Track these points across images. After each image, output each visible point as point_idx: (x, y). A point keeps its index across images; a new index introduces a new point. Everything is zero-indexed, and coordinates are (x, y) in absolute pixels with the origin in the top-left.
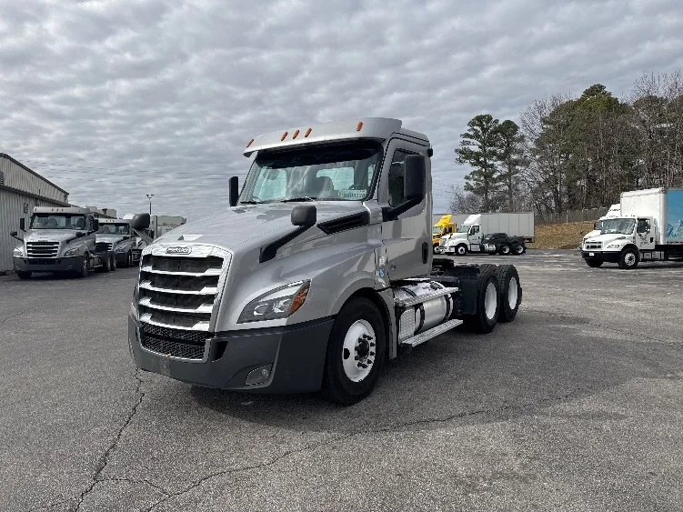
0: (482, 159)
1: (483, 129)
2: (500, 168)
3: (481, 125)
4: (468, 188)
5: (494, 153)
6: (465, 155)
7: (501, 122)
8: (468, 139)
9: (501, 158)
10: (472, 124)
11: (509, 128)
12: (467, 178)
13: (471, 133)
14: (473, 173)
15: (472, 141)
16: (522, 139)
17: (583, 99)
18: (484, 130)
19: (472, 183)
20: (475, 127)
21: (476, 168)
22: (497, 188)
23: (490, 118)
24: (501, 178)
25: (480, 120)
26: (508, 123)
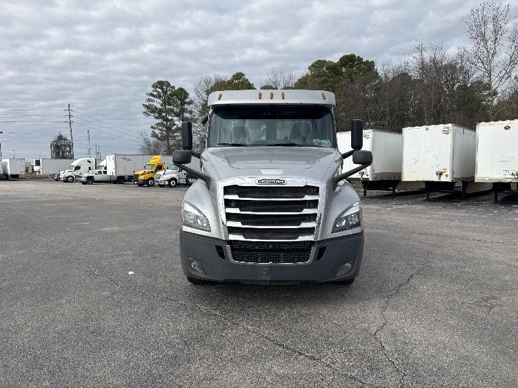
0: (164, 114)
1: (163, 91)
2: (176, 122)
3: (162, 89)
4: (154, 135)
5: (172, 111)
6: (151, 109)
7: (176, 88)
8: (153, 98)
9: (177, 115)
10: (155, 86)
11: (182, 94)
12: (152, 127)
13: (155, 93)
14: (158, 124)
15: (155, 99)
16: (191, 103)
17: (232, 80)
18: (165, 92)
19: (157, 131)
20: (158, 89)
21: (160, 121)
22: (175, 137)
23: (169, 85)
24: (178, 129)
25: (161, 84)
26: (181, 90)
